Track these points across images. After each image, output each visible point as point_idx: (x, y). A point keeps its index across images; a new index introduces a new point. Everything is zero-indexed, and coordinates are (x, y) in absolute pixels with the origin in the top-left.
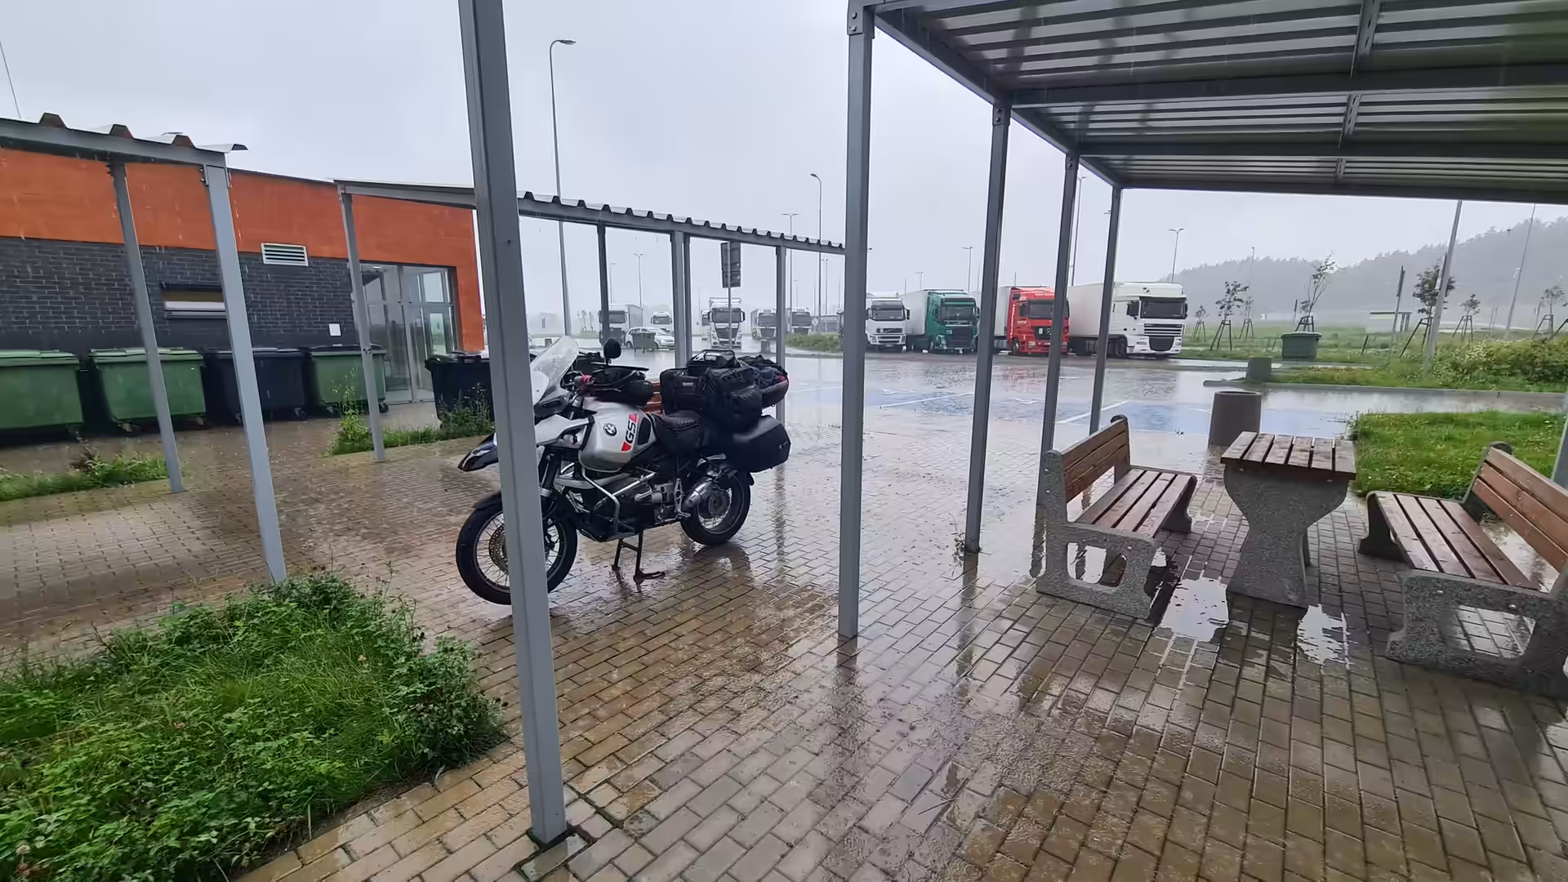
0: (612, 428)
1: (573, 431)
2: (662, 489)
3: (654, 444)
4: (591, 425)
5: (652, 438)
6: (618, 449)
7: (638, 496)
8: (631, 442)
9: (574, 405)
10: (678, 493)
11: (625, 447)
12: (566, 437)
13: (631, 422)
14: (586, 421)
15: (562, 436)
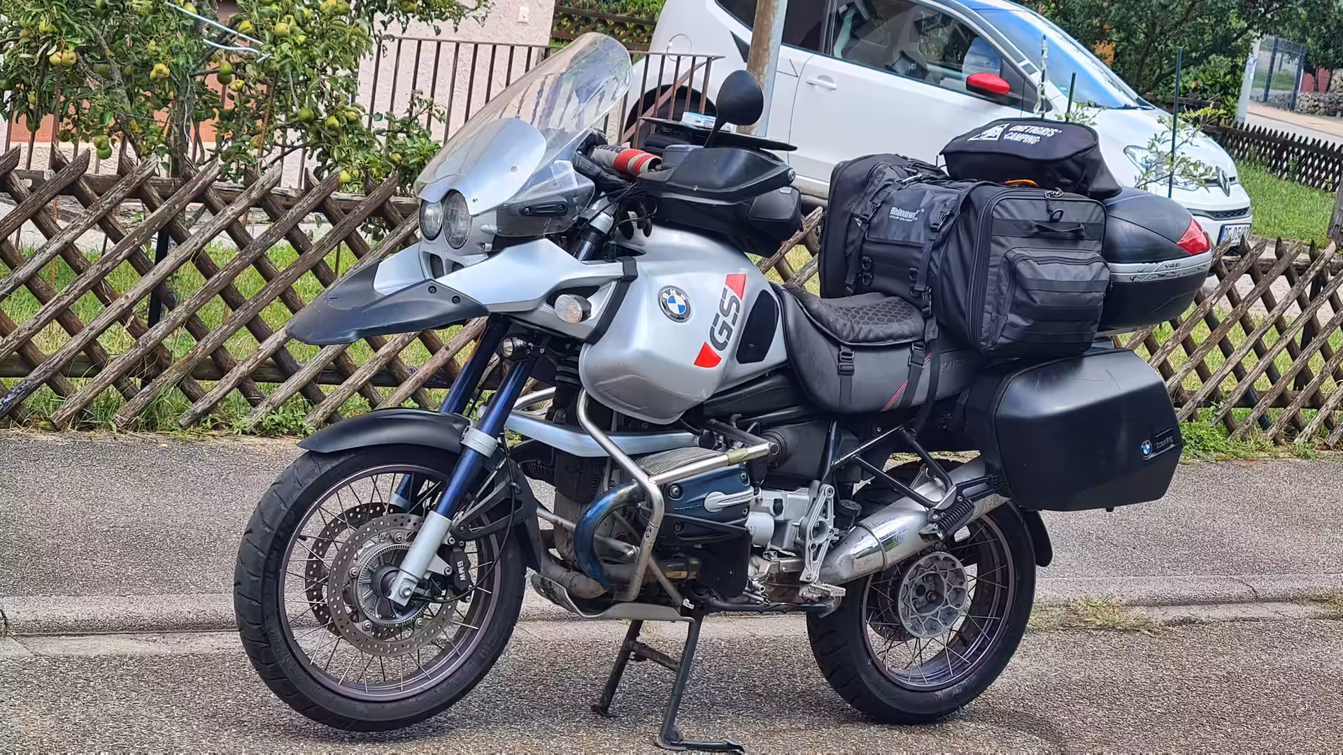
0: (680, 301)
1: (584, 291)
2: (778, 507)
3: (777, 370)
4: (626, 281)
5: (776, 353)
6: (688, 358)
7: (715, 500)
8: (721, 347)
9: (597, 224)
10: (819, 529)
11: (706, 358)
12: (562, 299)
13: (731, 293)
14: (615, 269)
15: (551, 298)
